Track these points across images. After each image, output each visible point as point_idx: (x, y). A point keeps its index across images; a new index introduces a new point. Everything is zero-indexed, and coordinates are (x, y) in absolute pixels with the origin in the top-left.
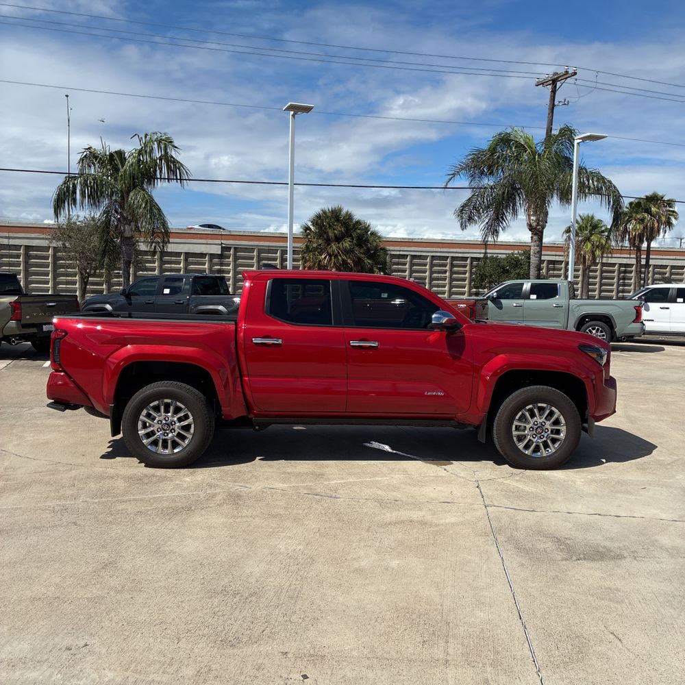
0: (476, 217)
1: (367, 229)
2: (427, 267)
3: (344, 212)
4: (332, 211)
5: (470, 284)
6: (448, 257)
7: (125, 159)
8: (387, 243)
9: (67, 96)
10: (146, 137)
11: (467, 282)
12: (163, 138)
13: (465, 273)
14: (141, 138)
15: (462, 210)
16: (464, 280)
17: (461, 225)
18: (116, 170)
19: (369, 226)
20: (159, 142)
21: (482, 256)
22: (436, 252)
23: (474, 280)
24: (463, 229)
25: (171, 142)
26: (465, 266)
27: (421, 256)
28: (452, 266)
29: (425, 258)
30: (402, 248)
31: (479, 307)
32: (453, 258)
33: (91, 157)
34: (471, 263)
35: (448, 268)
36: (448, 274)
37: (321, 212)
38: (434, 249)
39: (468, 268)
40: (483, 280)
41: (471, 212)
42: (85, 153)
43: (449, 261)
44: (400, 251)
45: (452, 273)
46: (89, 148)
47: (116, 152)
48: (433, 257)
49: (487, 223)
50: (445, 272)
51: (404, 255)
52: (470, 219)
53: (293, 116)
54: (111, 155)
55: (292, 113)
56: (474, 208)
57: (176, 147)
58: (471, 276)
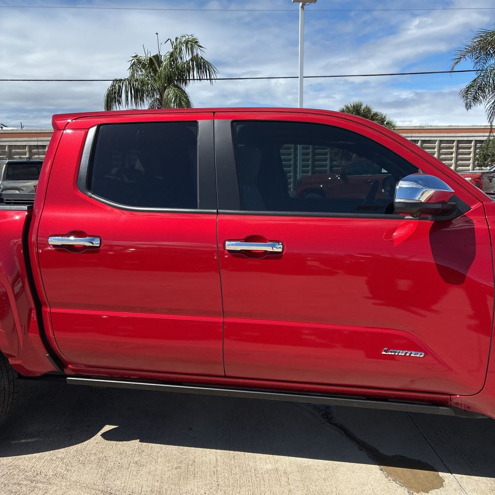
0: (481, 98)
1: (382, 120)
2: (436, 150)
3: (363, 107)
4: (354, 106)
5: (474, 163)
6: (454, 141)
7: (162, 62)
8: (400, 131)
9: (157, 34)
10: (176, 40)
11: (471, 161)
12: (190, 39)
13: (469, 154)
14: (173, 42)
15: (468, 91)
16: (469, 160)
17: (466, 105)
18: (155, 71)
19: (385, 117)
20: (187, 42)
21: (485, 138)
22: (443, 137)
23: (477, 160)
24: (468, 110)
25: (196, 42)
26: (470, 148)
27: (430, 140)
28: (458, 148)
29: (434, 142)
30: (413, 135)
31: (485, 180)
32: (459, 142)
33: (137, 63)
34: (476, 145)
35: (454, 150)
36: (454, 155)
37: (345, 108)
38: (442, 135)
39: (472, 150)
40: (485, 159)
41: (476, 92)
42: (133, 61)
43: (455, 144)
44: (412, 137)
45: (458, 154)
46: (136, 56)
47: (154, 56)
48: (441, 141)
49: (493, 103)
50: (452, 153)
51: (416, 140)
52: (475, 99)
53: (302, 7)
54: (151, 59)
55: (301, 4)
56: (479, 88)
57: (201, 47)
58: (475, 156)
